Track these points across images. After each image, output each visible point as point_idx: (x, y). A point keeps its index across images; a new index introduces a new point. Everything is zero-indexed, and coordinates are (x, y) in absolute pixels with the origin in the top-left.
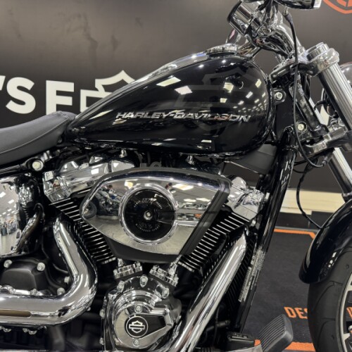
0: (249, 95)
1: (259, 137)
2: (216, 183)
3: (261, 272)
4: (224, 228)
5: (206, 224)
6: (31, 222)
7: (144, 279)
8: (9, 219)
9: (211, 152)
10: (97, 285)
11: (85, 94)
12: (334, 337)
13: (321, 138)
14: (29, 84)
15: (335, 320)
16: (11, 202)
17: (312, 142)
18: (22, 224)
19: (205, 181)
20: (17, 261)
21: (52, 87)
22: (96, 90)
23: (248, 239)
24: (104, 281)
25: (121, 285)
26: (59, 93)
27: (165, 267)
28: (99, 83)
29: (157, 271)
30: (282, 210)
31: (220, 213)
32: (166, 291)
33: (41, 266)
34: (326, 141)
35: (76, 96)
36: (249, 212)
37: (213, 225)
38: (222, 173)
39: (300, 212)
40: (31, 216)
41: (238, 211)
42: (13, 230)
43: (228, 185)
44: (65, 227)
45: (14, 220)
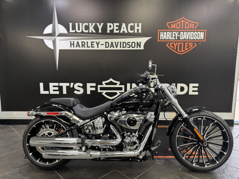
0: (149, 95)
1: (153, 103)
2: (144, 114)
3: (156, 133)
4: (147, 124)
5: (143, 123)
6: (105, 126)
7: (131, 136)
8: (100, 125)
9: (142, 108)
10: (122, 138)
11: (99, 86)
12: (175, 148)
13: (166, 103)
14: (81, 85)
15: (175, 144)
16: (100, 121)
17: (165, 103)
18: (103, 127)
19: (142, 114)
20: (103, 134)
21: (89, 85)
22: (103, 85)
23: (152, 126)
24: (123, 137)
25: (126, 137)
26: (91, 87)
27: (135, 133)
28: (104, 83)
29: (134, 134)
30: (159, 119)
31: (146, 120)
32: (136, 138)
33: (108, 135)
34: (167, 103)
35: (96, 87)
36: (152, 120)
37: (144, 123)
38: (145, 112)
39: (166, 120)
40: (105, 125)
41: (149, 120)
42: (102, 128)
43: (146, 114)
44: (113, 126)
45: (102, 125)
